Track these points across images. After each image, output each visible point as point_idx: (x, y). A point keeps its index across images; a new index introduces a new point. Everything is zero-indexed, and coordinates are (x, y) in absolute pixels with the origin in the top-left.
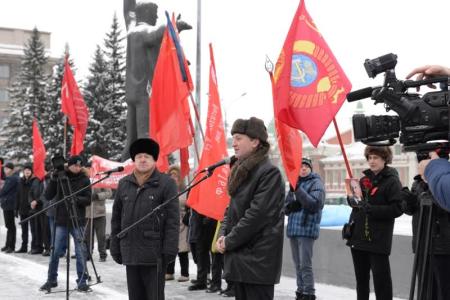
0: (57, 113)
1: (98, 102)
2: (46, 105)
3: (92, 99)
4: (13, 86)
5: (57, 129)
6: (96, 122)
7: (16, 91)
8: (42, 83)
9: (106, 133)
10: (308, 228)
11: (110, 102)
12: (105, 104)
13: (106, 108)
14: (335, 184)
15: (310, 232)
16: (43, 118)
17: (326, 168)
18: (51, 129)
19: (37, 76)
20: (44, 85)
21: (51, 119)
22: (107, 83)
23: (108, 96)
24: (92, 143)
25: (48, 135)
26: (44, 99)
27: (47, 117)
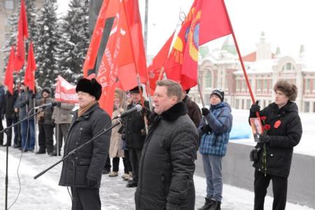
0: (43, 36)
1: (73, 29)
2: (36, 31)
3: (69, 27)
4: (13, 16)
5: (44, 48)
6: (71, 44)
7: (14, 20)
8: (33, 14)
9: (79, 52)
10: (218, 148)
11: (82, 29)
12: (78, 31)
13: (79, 34)
14: (243, 90)
15: (219, 151)
16: (34, 40)
17: (237, 78)
18: (40, 48)
19: (30, 9)
20: (35, 16)
21: (39, 41)
22: (80, 15)
23: (81, 25)
24: (68, 59)
25: (37, 52)
26: (35, 26)
27: (37, 40)
